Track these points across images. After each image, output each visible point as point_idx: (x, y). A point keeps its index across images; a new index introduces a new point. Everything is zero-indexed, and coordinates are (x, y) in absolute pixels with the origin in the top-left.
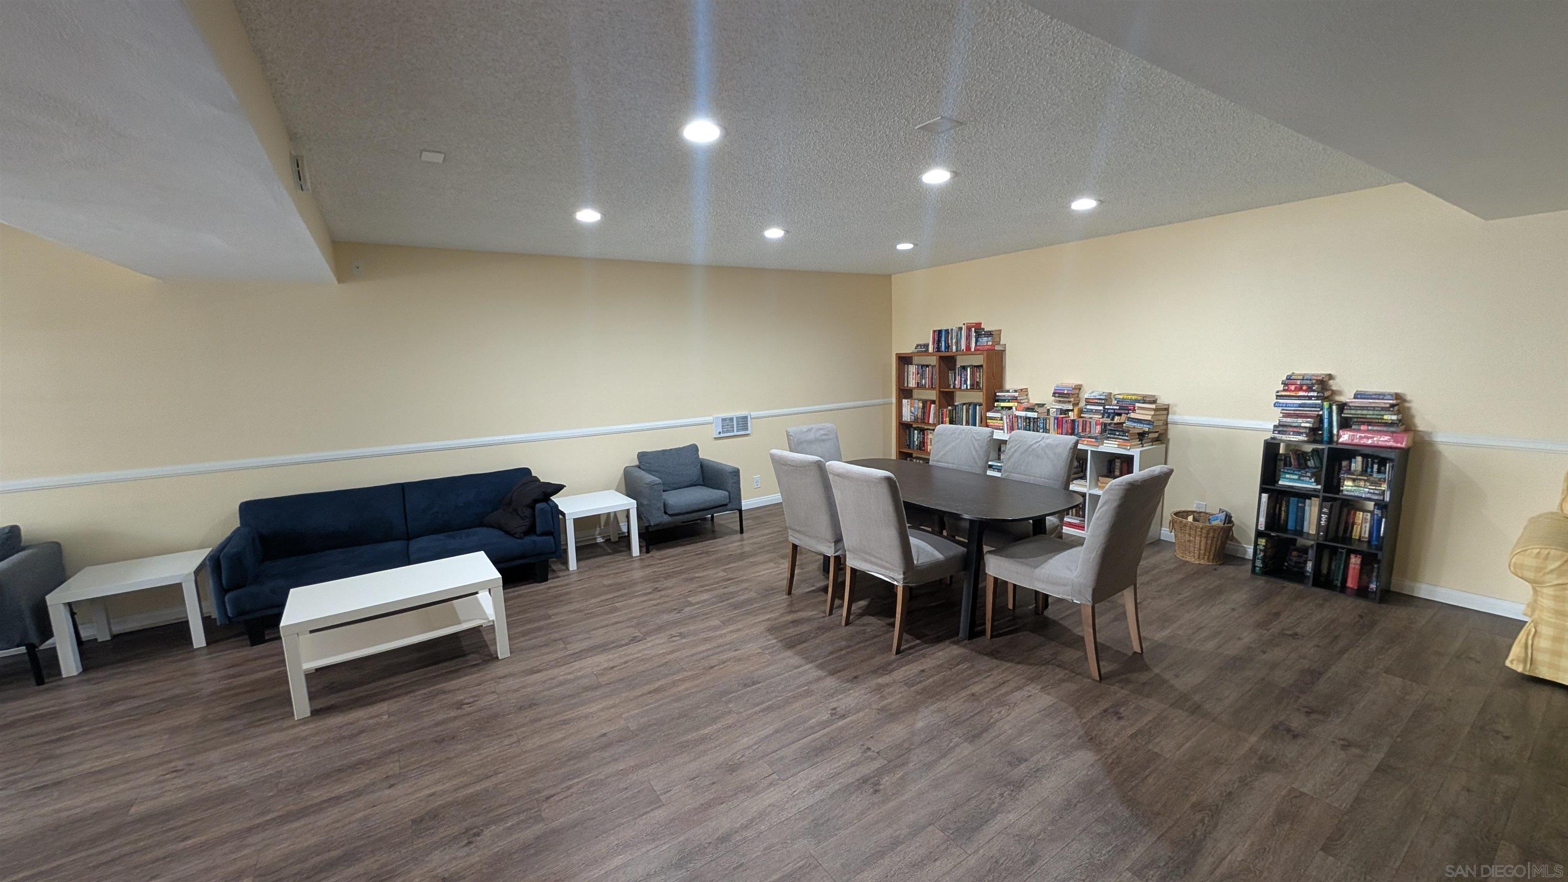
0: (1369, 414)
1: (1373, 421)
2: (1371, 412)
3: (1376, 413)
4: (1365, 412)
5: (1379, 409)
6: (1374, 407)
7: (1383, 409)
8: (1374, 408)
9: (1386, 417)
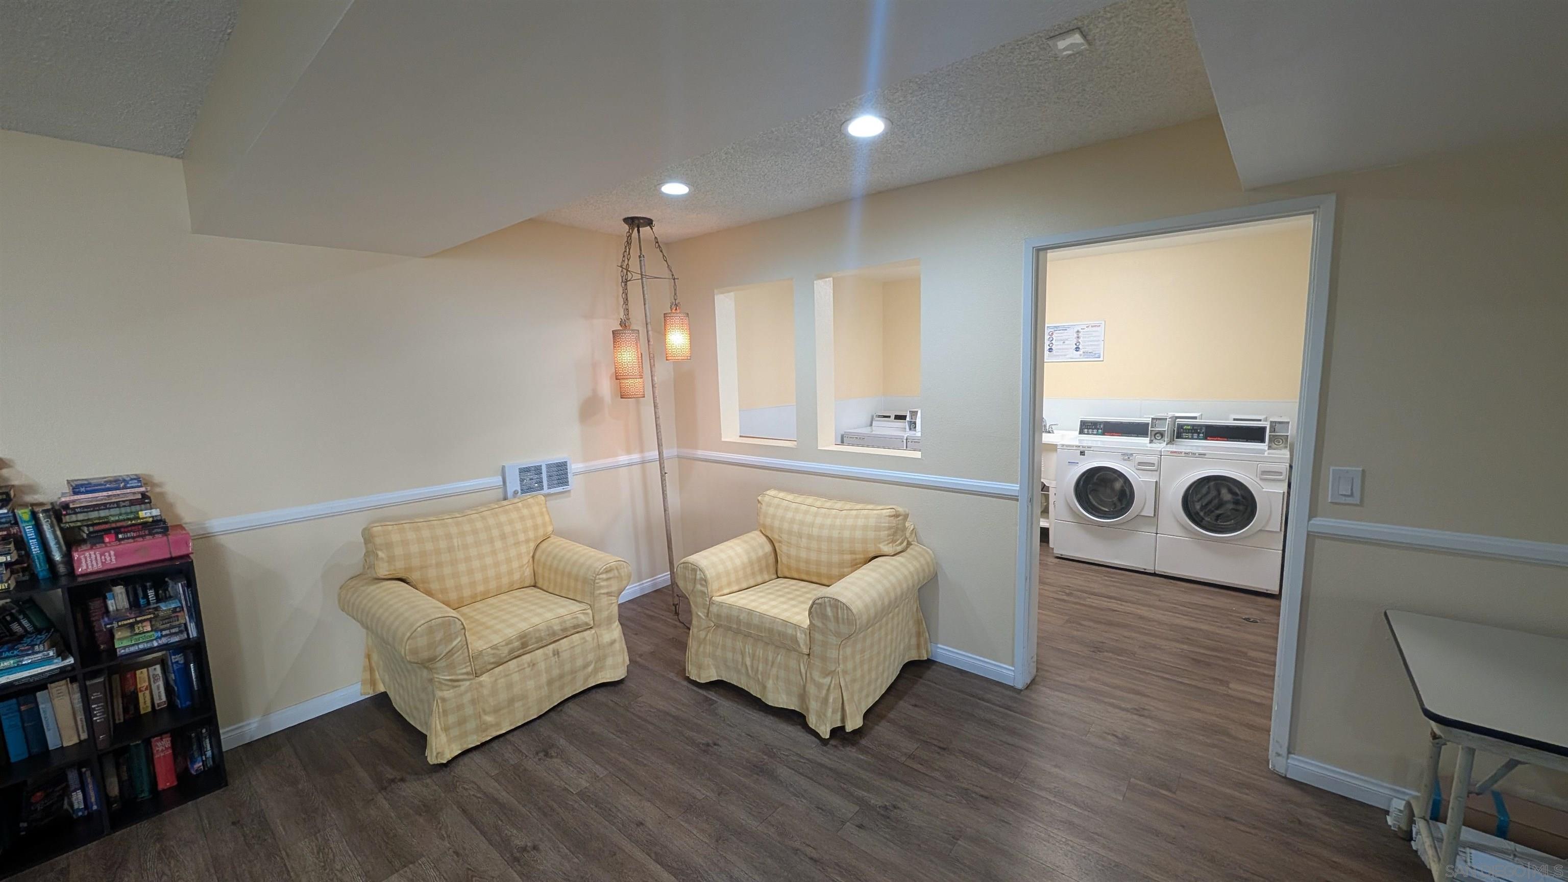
0: (112, 514)
1: (124, 524)
2: (113, 511)
3: (123, 510)
4: (103, 513)
5: (127, 503)
6: (117, 503)
7: (132, 503)
8: (118, 505)
9: (142, 514)
